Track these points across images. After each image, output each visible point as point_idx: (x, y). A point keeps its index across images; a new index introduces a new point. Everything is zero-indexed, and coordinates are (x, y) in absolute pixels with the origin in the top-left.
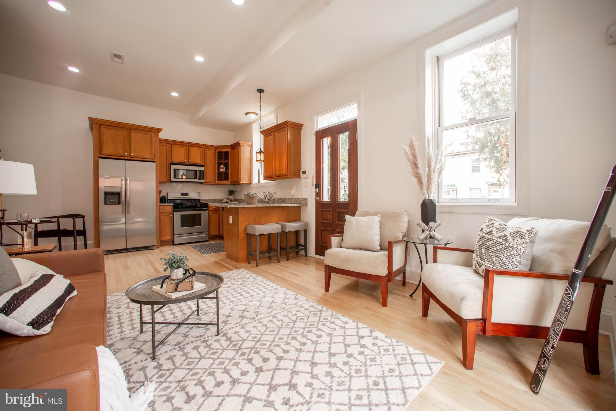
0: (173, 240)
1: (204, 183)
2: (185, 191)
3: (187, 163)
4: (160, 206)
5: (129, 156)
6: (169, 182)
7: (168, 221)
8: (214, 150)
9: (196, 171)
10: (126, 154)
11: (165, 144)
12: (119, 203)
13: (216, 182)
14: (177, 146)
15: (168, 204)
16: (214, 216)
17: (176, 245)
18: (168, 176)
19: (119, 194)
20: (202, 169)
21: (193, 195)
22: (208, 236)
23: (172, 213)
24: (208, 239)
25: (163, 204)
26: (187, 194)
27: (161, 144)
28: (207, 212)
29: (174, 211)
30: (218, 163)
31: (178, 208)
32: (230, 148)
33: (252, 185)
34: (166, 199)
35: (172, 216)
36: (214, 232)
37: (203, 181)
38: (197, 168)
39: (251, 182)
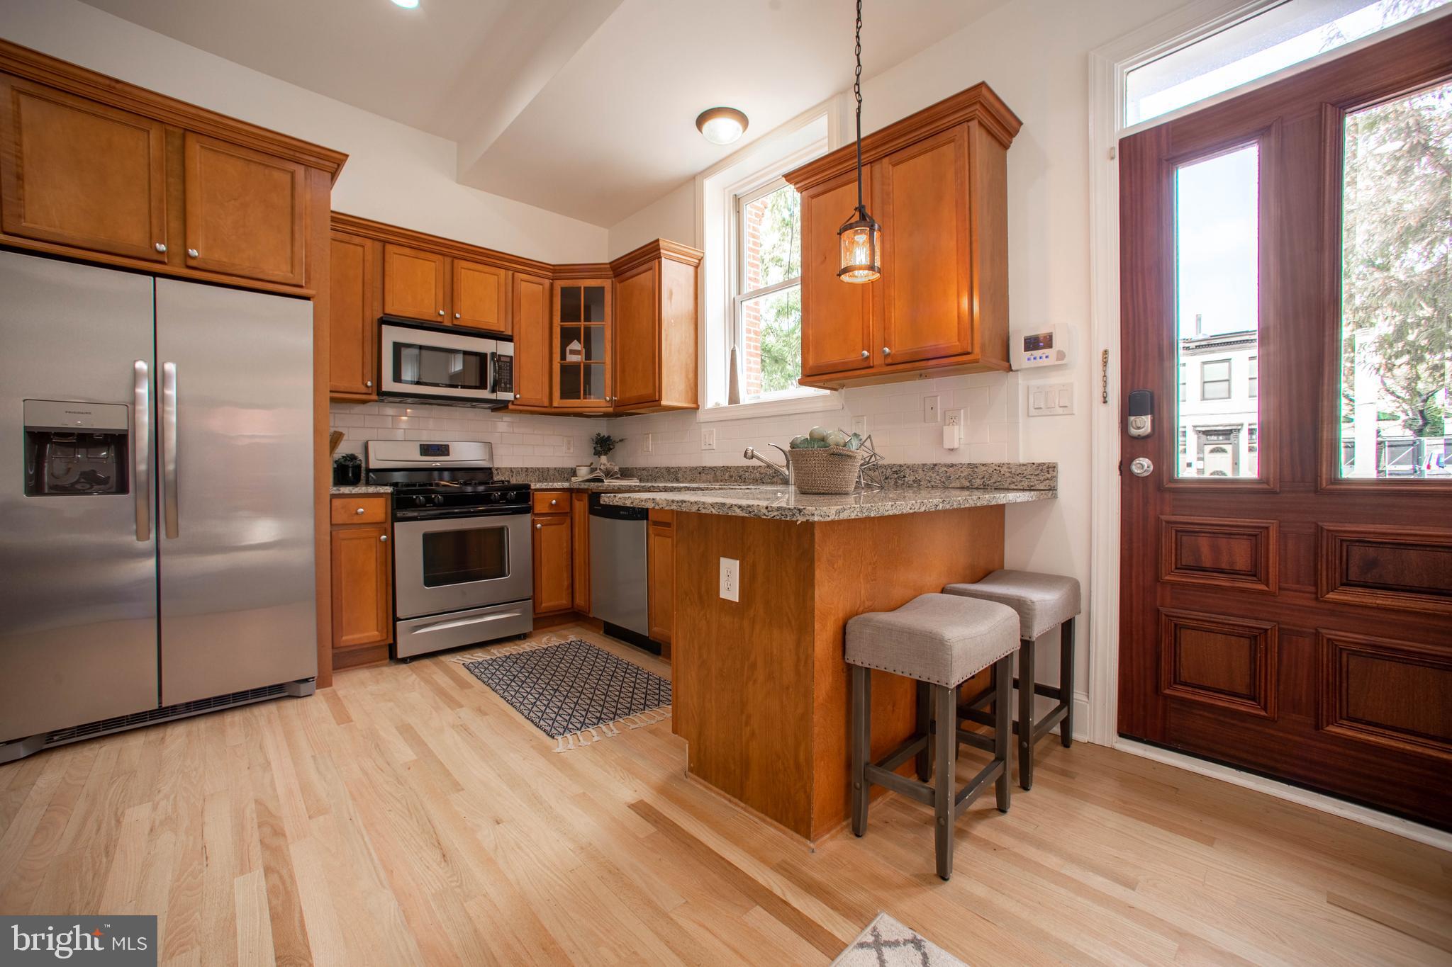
0: (391, 641)
1: (511, 407)
2: (436, 438)
3: (447, 323)
4: (333, 496)
5: (178, 260)
6: (375, 397)
7: (370, 564)
8: (547, 282)
9: (482, 357)
10: (162, 248)
11: (357, 240)
12: (122, 488)
13: (555, 404)
14: (407, 251)
15: (371, 490)
16: (553, 536)
17: (404, 661)
18: (368, 375)
19: (119, 441)
20: (507, 349)
21: (466, 453)
22: (531, 616)
23: (388, 526)
24: (529, 628)
25: (346, 490)
26: (443, 450)
27: (340, 236)
28: (527, 518)
29: (395, 519)
30: (563, 330)
31: (411, 505)
32: (611, 273)
33: (700, 412)
34: (359, 467)
35: (386, 541)
36: (552, 599)
37: (509, 396)
38: (486, 346)
39: (696, 401)
